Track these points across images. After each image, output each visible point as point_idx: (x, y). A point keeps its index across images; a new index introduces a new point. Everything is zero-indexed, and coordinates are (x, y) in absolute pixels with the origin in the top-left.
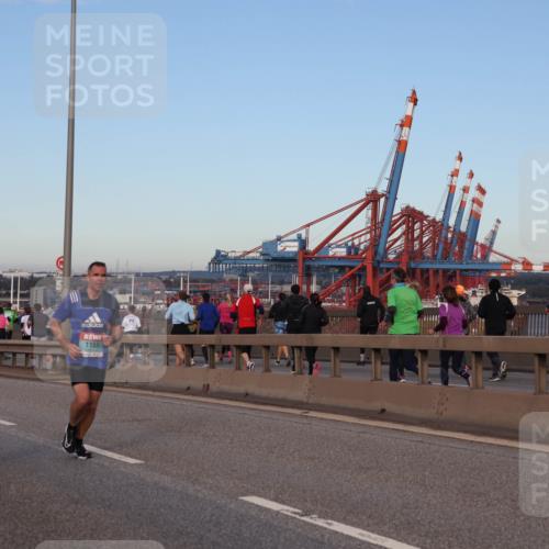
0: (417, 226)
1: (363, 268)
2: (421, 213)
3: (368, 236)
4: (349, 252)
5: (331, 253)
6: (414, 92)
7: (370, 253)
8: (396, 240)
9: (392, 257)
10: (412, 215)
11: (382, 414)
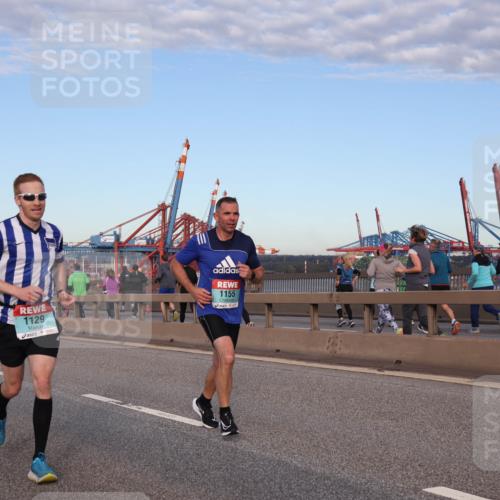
0: (191, 226)
1: (157, 253)
2: (193, 218)
3: (160, 232)
4: (148, 243)
5: (136, 243)
6: (187, 141)
7: (161, 243)
8: (178, 235)
9: (176, 245)
10: (188, 219)
11: (171, 343)
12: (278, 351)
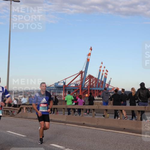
0: (92, 79)
1: (79, 89)
2: (93, 76)
3: (80, 82)
4: (76, 86)
5: (71, 86)
6: (91, 47)
7: (80, 86)
8: (87, 83)
9: (86, 87)
10: (91, 77)
11: (84, 124)
12: (124, 129)
